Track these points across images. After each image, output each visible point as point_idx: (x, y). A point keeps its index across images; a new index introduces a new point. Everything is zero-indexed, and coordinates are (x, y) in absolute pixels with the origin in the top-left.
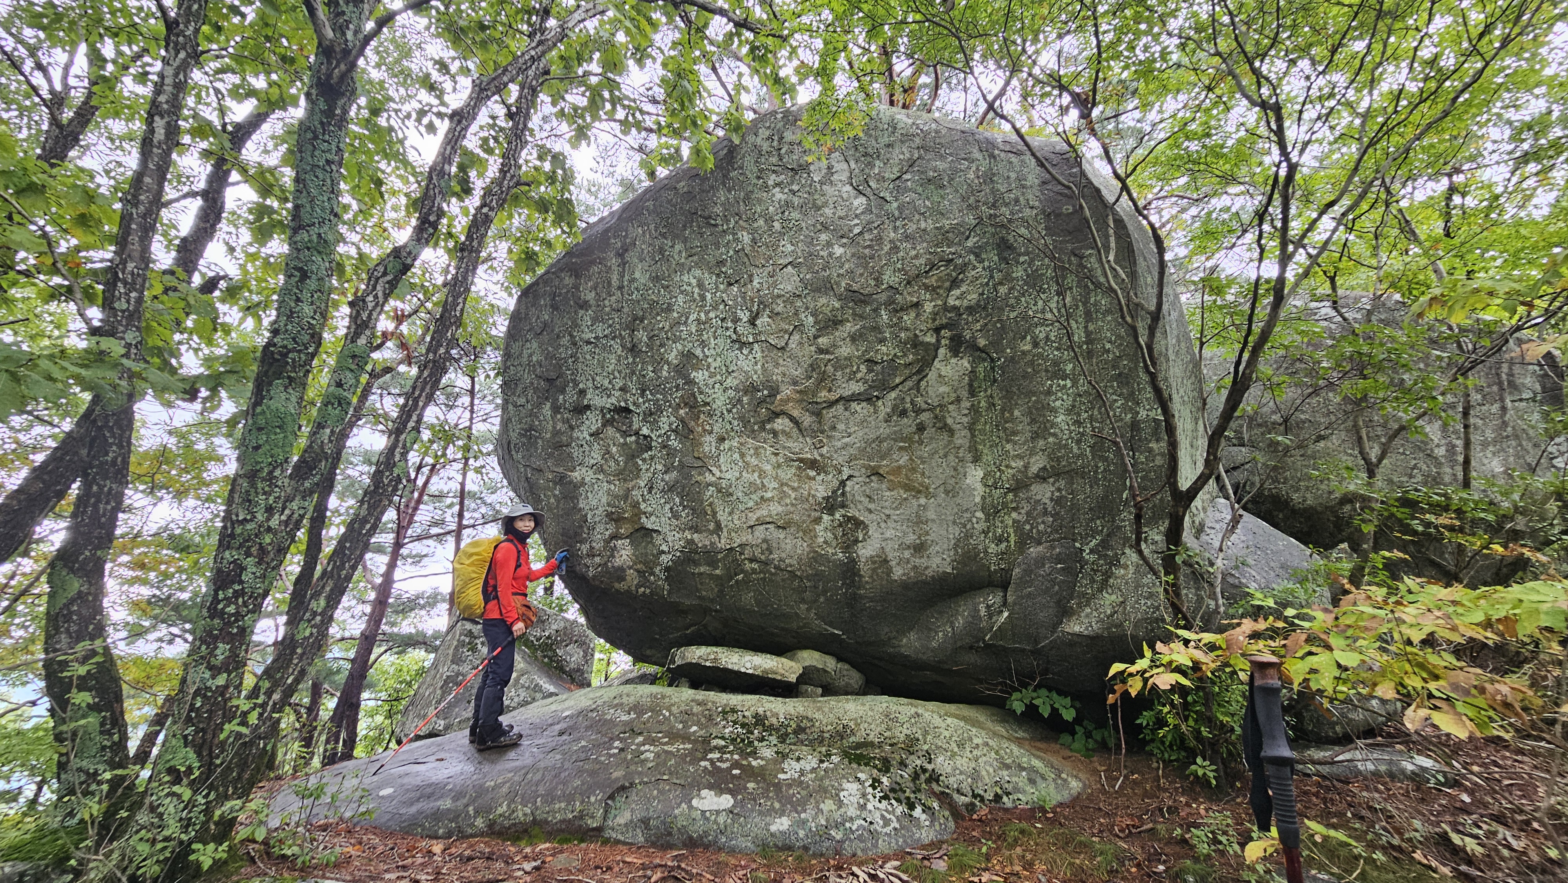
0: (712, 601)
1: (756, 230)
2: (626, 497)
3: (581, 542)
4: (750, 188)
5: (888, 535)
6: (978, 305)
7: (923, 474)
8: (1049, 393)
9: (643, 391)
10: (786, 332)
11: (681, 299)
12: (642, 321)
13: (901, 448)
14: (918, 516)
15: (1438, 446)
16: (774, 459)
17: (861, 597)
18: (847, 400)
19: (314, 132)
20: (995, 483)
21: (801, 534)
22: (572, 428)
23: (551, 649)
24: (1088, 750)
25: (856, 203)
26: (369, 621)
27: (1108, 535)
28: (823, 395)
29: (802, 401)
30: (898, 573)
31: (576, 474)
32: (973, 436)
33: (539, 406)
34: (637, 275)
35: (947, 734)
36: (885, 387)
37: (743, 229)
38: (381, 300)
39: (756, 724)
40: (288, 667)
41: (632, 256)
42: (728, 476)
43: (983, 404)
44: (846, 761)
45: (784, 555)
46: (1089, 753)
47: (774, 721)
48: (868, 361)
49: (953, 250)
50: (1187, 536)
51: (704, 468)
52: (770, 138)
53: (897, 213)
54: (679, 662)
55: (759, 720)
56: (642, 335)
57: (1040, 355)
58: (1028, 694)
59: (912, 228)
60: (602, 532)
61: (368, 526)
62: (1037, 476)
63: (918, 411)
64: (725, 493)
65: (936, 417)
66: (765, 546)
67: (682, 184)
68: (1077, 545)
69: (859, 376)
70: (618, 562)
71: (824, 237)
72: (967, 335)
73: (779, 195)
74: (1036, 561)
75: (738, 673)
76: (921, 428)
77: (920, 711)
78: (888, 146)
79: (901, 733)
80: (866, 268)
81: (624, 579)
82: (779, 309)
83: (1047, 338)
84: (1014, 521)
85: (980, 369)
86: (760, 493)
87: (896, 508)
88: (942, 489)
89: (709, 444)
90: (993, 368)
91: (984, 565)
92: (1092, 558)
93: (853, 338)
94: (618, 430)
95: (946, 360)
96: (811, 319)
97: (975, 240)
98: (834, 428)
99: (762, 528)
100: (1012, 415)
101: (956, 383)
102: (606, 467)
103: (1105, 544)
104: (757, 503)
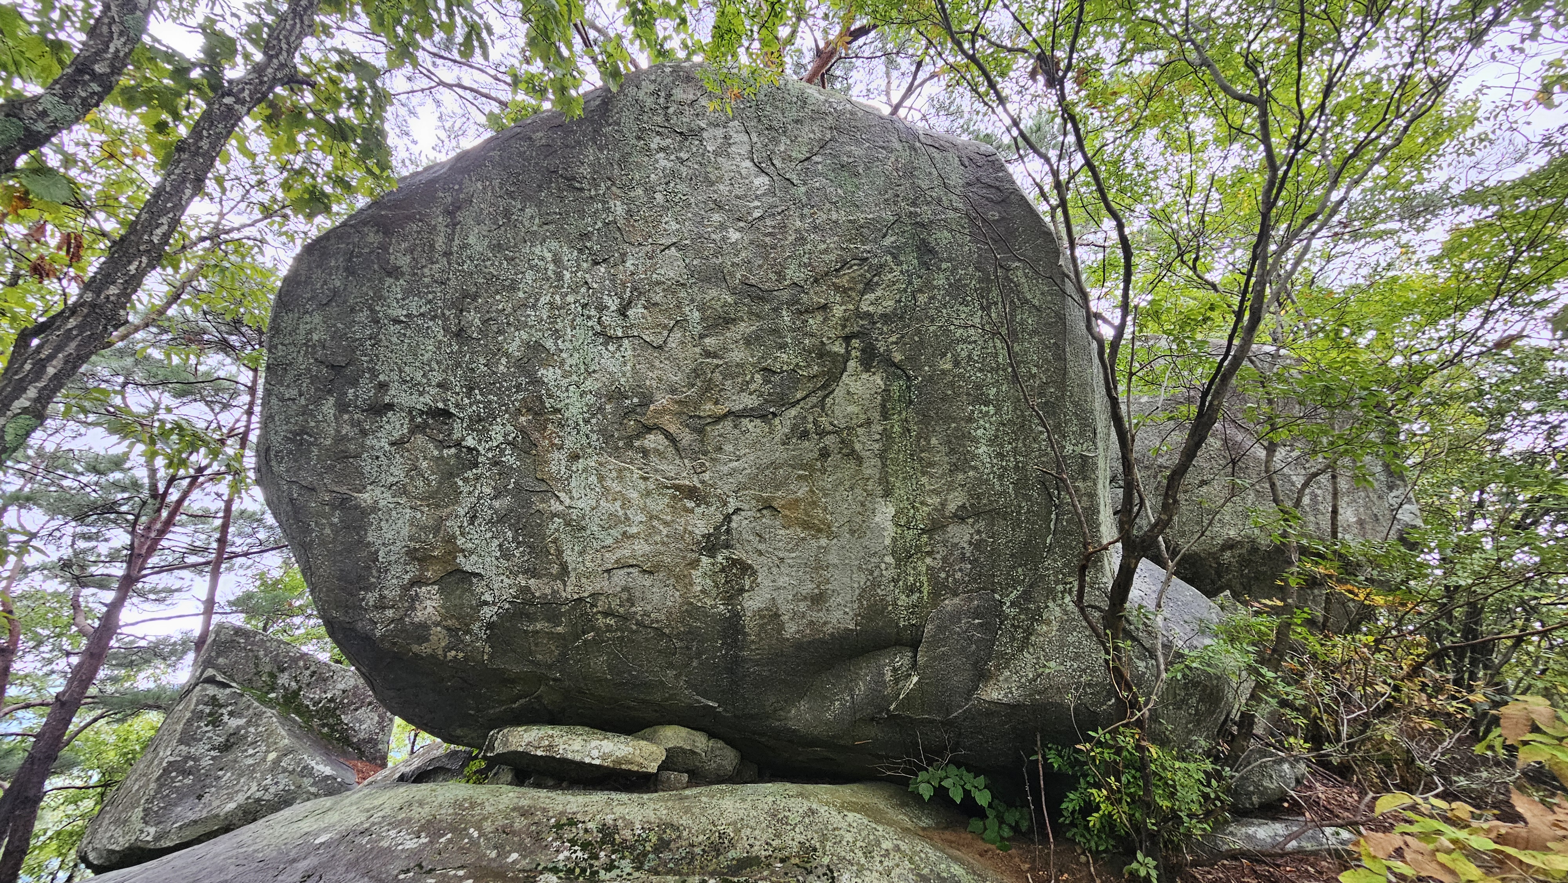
0: (550, 667)
1: (632, 200)
2: (437, 529)
3: (367, 589)
4: (627, 149)
5: (782, 581)
6: (894, 313)
7: (825, 509)
8: (970, 420)
9: (471, 389)
10: (665, 327)
11: (530, 275)
12: (474, 298)
13: (800, 477)
14: (817, 559)
16: (642, 485)
17: (745, 660)
18: (736, 416)
20: (909, 522)
21: (672, 581)
22: (364, 433)
23: (334, 716)
24: (1003, 839)
25: (757, 182)
27: (1031, 586)
28: (708, 408)
29: (681, 413)
30: (791, 630)
31: (366, 496)
32: (884, 465)
33: (317, 401)
34: (472, 240)
36: (784, 402)
37: (617, 197)
39: (603, 842)
41: (466, 216)
42: (580, 504)
43: (896, 428)
45: (649, 608)
46: (1004, 843)
47: (627, 834)
48: (764, 369)
49: (868, 248)
51: (550, 493)
52: (656, 94)
53: (804, 200)
54: (499, 749)
55: (608, 833)
56: (473, 318)
57: (961, 376)
58: (935, 773)
59: (821, 217)
60: (399, 575)
62: (955, 515)
63: (822, 433)
64: (576, 527)
65: (843, 442)
66: (625, 596)
67: (540, 134)
68: (997, 596)
69: (753, 387)
70: (419, 616)
71: (717, 217)
72: (881, 347)
73: (663, 162)
74: (952, 616)
75: (581, 765)
76: (824, 454)
77: (814, 806)
78: (797, 122)
79: (793, 840)
80: (766, 259)
81: (427, 640)
82: (658, 298)
83: (970, 357)
84: (929, 568)
85: (895, 387)
86: (622, 528)
87: (792, 551)
88: (846, 528)
89: (557, 462)
90: (908, 387)
91: (891, 620)
92: (1013, 611)
93: (748, 342)
94: (432, 439)
95: (856, 374)
96: (697, 314)
97: (893, 239)
98: (719, 449)
99: (622, 572)
100: (929, 443)
101: (866, 403)
102: (410, 488)
103: (1026, 596)
104: (617, 541)
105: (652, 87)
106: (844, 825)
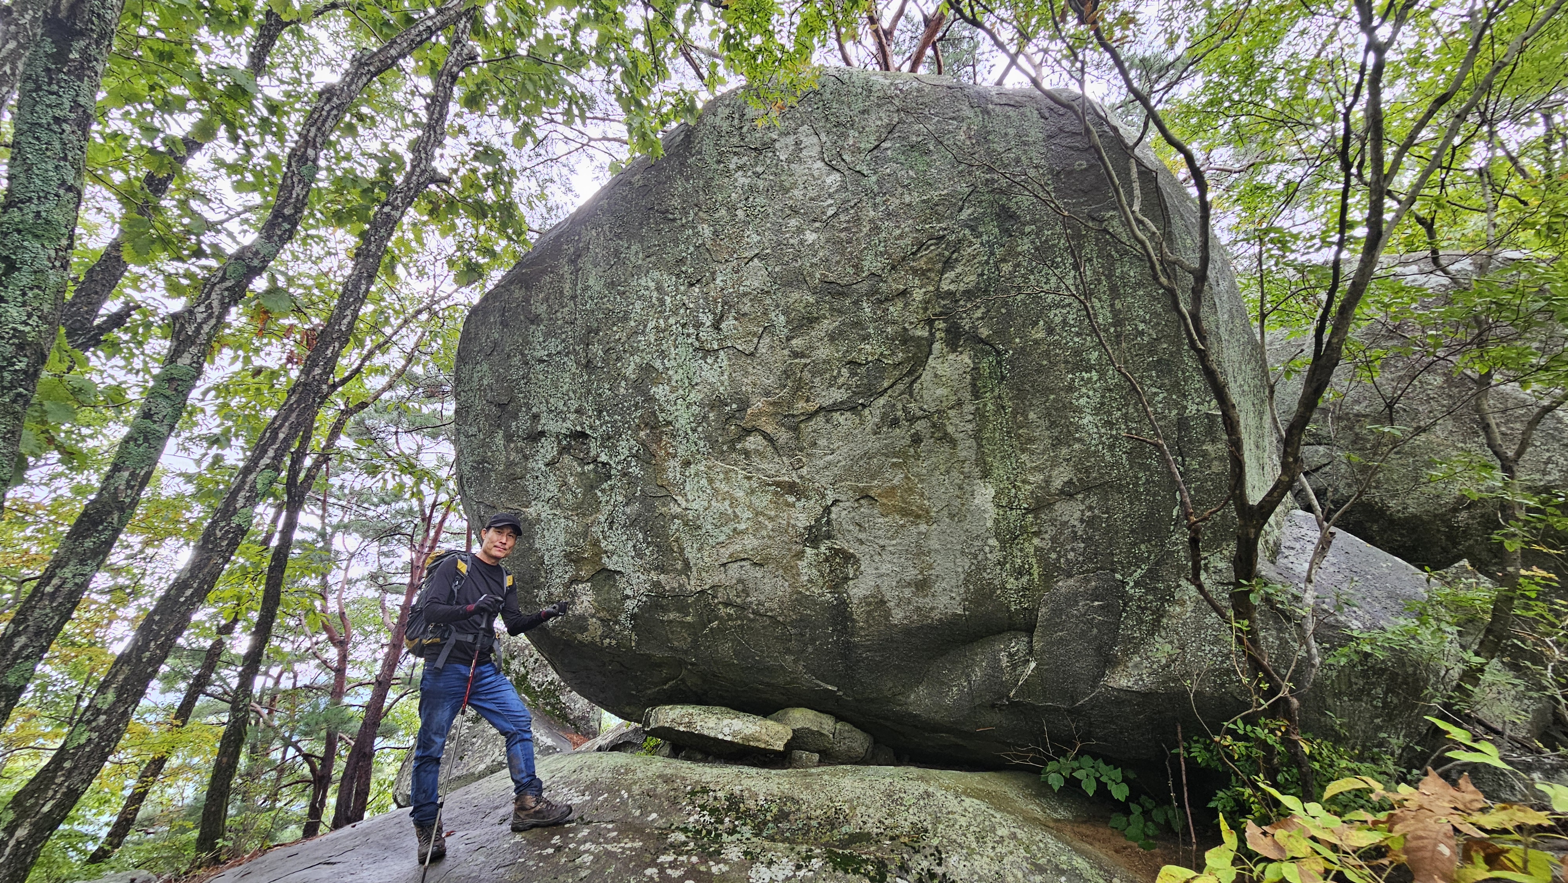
0: (686, 652)
1: (717, 221)
2: (585, 534)
3: (538, 587)
4: (710, 175)
5: (885, 568)
6: (977, 287)
7: (922, 495)
8: (1070, 389)
9: (600, 412)
10: (755, 334)
11: (638, 305)
12: (597, 332)
13: (894, 465)
14: (918, 546)
16: (746, 484)
17: (856, 646)
18: (827, 411)
20: (1010, 502)
21: (781, 572)
22: (526, 458)
23: (554, 696)
24: (1147, 836)
25: (829, 181)
26: (383, 666)
27: (1157, 563)
28: (801, 406)
29: (776, 414)
30: (898, 616)
31: (531, 510)
32: (980, 446)
33: (491, 434)
34: (591, 282)
36: (871, 392)
37: (704, 221)
39: (729, 809)
41: (586, 262)
42: (694, 506)
43: (990, 407)
44: (830, 867)
45: (762, 598)
46: (1148, 842)
47: (751, 804)
48: (850, 362)
49: (943, 225)
50: (1263, 566)
51: (669, 497)
52: (730, 117)
53: (876, 189)
54: (653, 724)
55: (734, 802)
56: (597, 349)
57: (1056, 344)
58: (1066, 764)
59: (894, 203)
60: (560, 575)
62: (1062, 492)
63: (912, 420)
64: (693, 526)
65: (934, 425)
66: (740, 587)
67: (638, 177)
68: (1118, 576)
69: (841, 381)
70: (579, 609)
71: (793, 222)
72: (966, 324)
73: (742, 180)
74: (1067, 599)
75: (716, 739)
76: (917, 440)
77: (931, 790)
78: (863, 112)
79: (905, 820)
80: (843, 254)
81: (586, 630)
82: (746, 309)
83: (1064, 322)
84: (1037, 549)
85: (984, 364)
86: (732, 525)
87: (892, 538)
88: (945, 512)
89: (673, 470)
90: (999, 363)
91: (1002, 604)
92: (1138, 592)
93: (832, 338)
94: (576, 458)
95: (942, 356)
96: (782, 318)
97: (970, 211)
98: (814, 444)
99: (736, 565)
100: (1026, 418)
101: (955, 384)
102: (562, 501)
103: (1153, 574)
104: (729, 537)
105: (727, 111)
106: (959, 810)
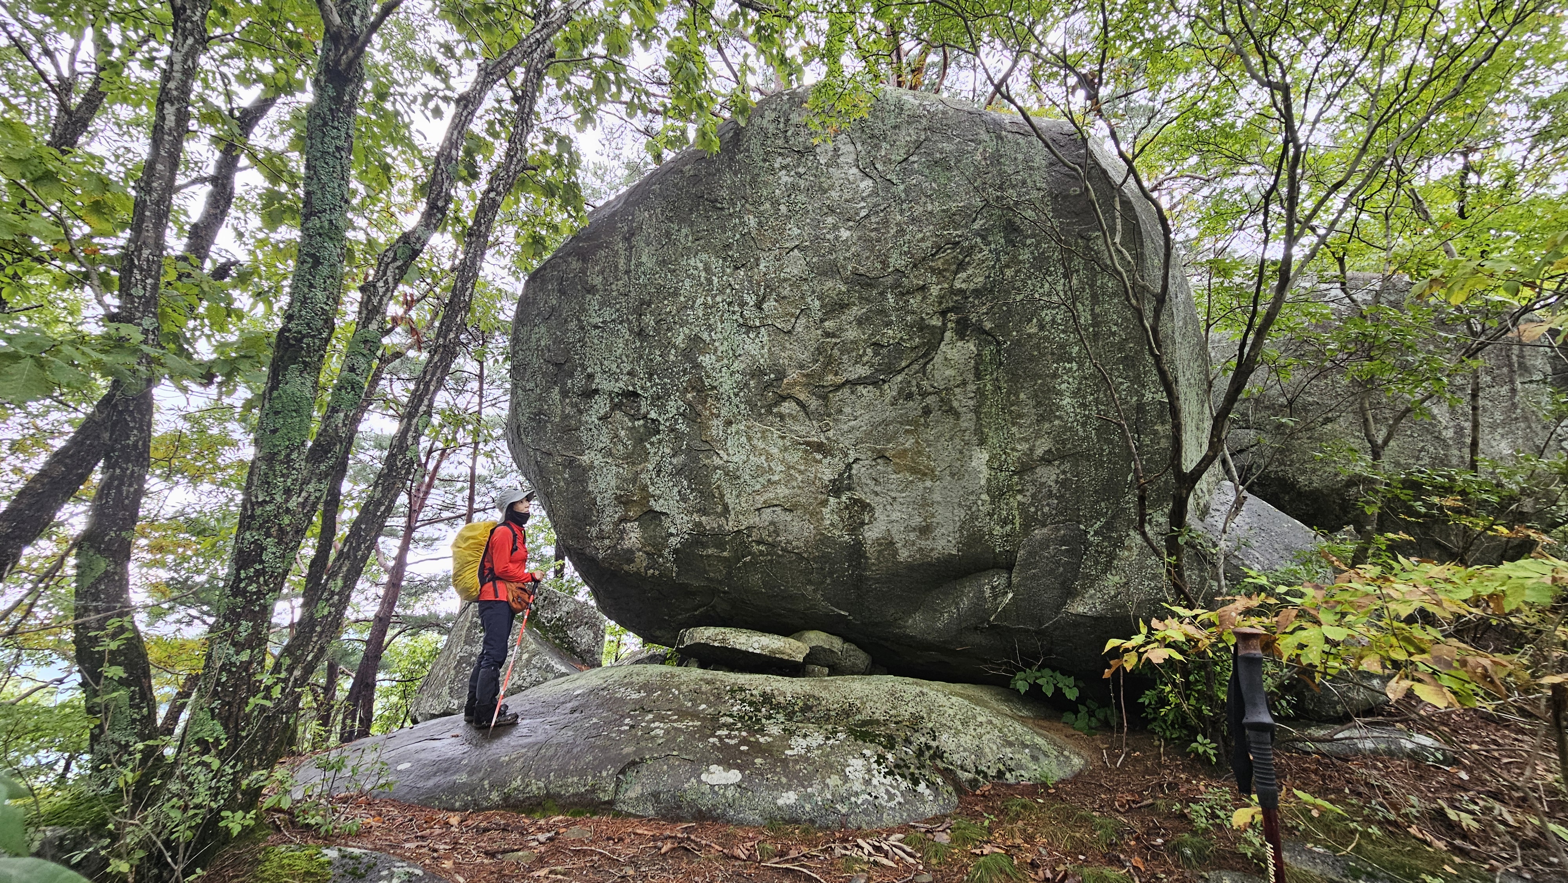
0: (720, 582)
1: (762, 214)
2: (634, 480)
3: (590, 525)
4: (756, 171)
5: (895, 516)
6: (984, 287)
7: (929, 457)
8: (1055, 376)
9: (651, 375)
10: (792, 315)
11: (687, 283)
12: (649, 306)
13: (907, 431)
14: (924, 498)
15: (1446, 428)
16: (780, 442)
17: (868, 579)
18: (853, 384)
19: (323, 119)
20: (1001, 466)
21: (807, 516)
22: (580, 412)
23: (562, 631)
24: (1091, 728)
25: (863, 185)
26: (382, 604)
27: (1113, 517)
28: (830, 378)
29: (808, 384)
30: (904, 555)
31: (585, 458)
32: (979, 419)
33: (548, 390)
34: (644, 259)
35: (951, 712)
36: (891, 370)
37: (750, 212)
38: (391, 285)
39: (764, 702)
40: (308, 644)
41: (638, 241)
42: (735, 459)
43: (989, 387)
44: (852, 738)
45: (791, 537)
46: (1091, 731)
47: (781, 699)
48: (874, 344)
49: (959, 232)
50: (1191, 518)
51: (712, 451)
52: (776, 120)
53: (903, 195)
54: (688, 642)
55: (767, 698)
56: (649, 320)
57: (1046, 338)
58: (1031, 674)
59: (918, 210)
60: (611, 515)
61: (383, 508)
62: (1042, 459)
63: (924, 394)
64: (733, 476)
65: (942, 400)
66: (772, 528)
67: (688, 167)
68: (1082, 527)
69: (865, 359)
70: (627, 544)
71: (830, 220)
72: (973, 318)
73: (785, 178)
74: (1041, 544)
75: (746, 653)
76: (927, 411)
77: (924, 692)
78: (895, 127)
79: (906, 712)
80: (872, 251)
81: (633, 561)
82: (786, 293)
83: (1053, 321)
84: (1019, 504)
85: (986, 352)
86: (767, 476)
87: (902, 491)
88: (947, 472)
89: (716, 428)
90: (998, 351)
91: (989, 547)
92: (1097, 539)
93: (860, 322)
94: (627, 414)
95: (952, 342)
96: (817, 303)
97: (982, 222)
98: (840, 411)
99: (769, 510)
100: (1018, 398)
101: (962, 367)
102: (614, 451)
103: (1109, 526)
104: (764, 486)
105: (774, 115)
